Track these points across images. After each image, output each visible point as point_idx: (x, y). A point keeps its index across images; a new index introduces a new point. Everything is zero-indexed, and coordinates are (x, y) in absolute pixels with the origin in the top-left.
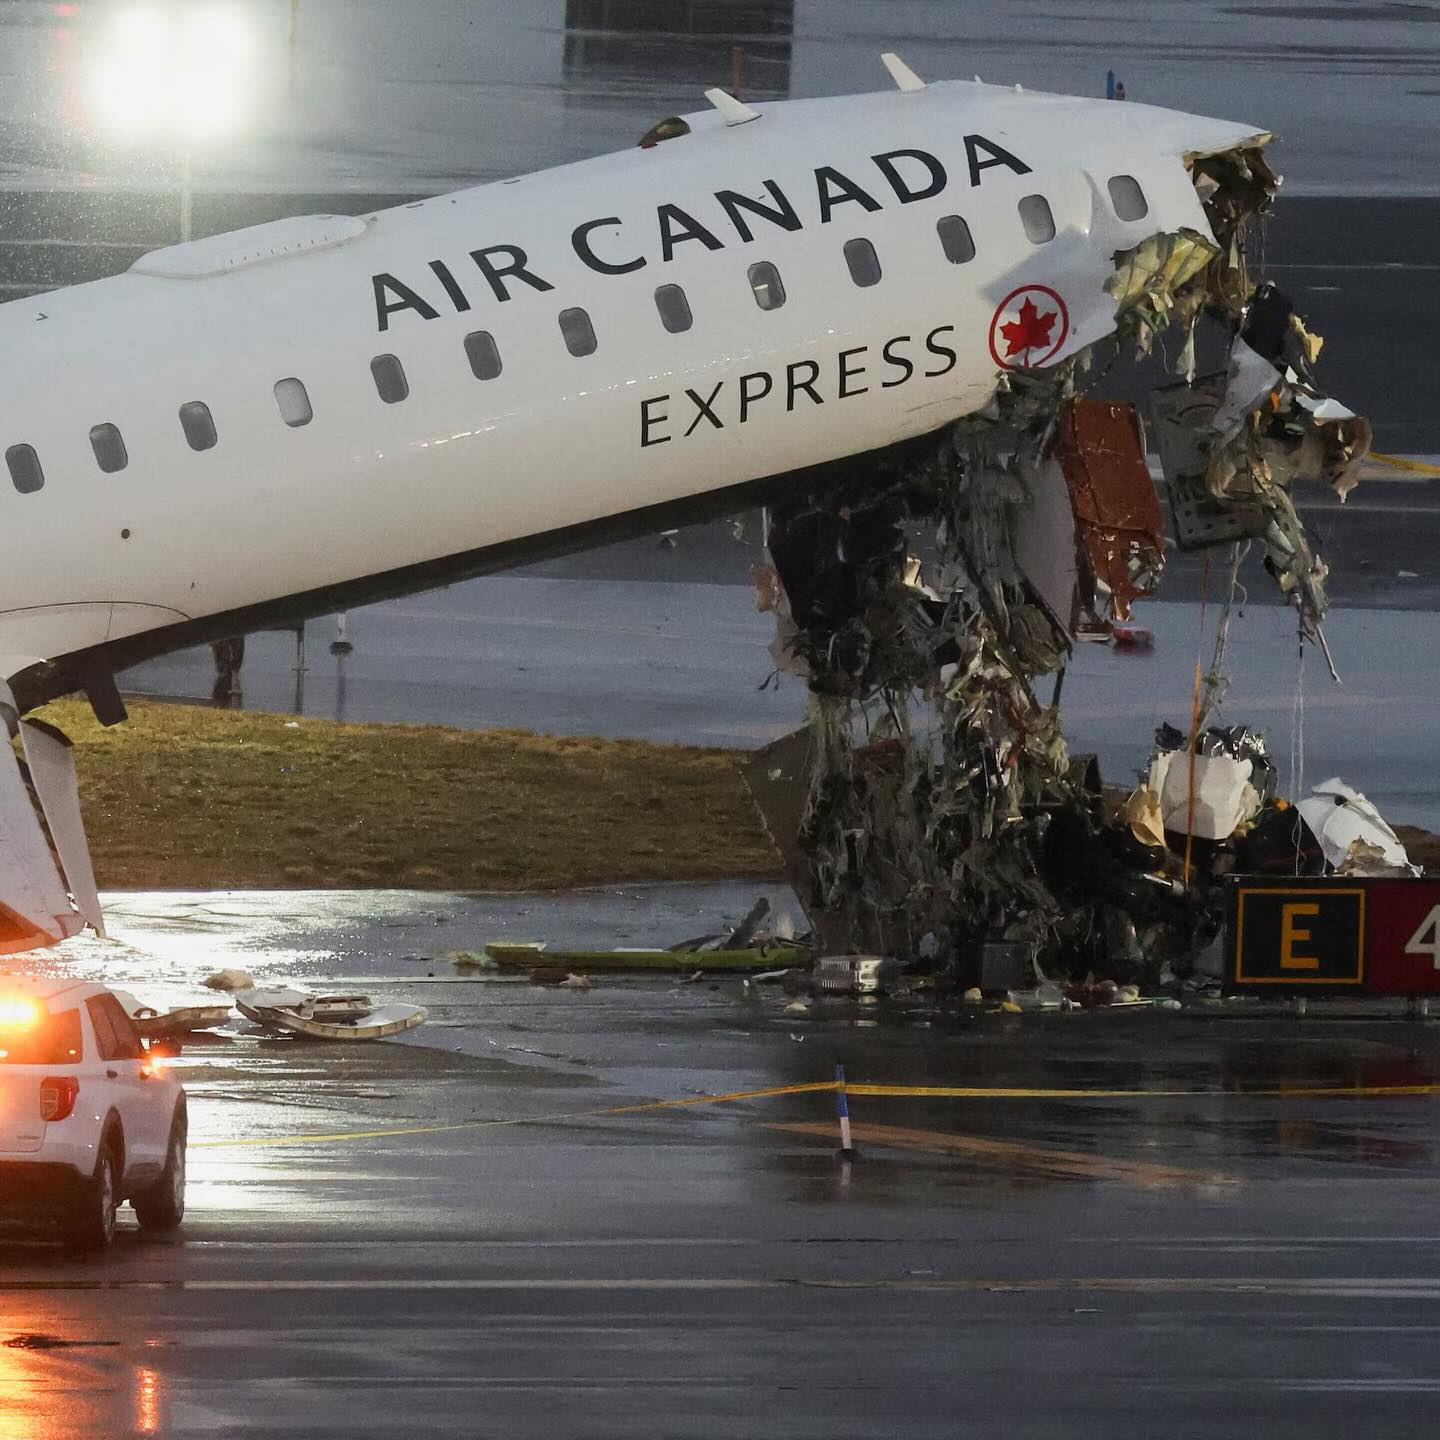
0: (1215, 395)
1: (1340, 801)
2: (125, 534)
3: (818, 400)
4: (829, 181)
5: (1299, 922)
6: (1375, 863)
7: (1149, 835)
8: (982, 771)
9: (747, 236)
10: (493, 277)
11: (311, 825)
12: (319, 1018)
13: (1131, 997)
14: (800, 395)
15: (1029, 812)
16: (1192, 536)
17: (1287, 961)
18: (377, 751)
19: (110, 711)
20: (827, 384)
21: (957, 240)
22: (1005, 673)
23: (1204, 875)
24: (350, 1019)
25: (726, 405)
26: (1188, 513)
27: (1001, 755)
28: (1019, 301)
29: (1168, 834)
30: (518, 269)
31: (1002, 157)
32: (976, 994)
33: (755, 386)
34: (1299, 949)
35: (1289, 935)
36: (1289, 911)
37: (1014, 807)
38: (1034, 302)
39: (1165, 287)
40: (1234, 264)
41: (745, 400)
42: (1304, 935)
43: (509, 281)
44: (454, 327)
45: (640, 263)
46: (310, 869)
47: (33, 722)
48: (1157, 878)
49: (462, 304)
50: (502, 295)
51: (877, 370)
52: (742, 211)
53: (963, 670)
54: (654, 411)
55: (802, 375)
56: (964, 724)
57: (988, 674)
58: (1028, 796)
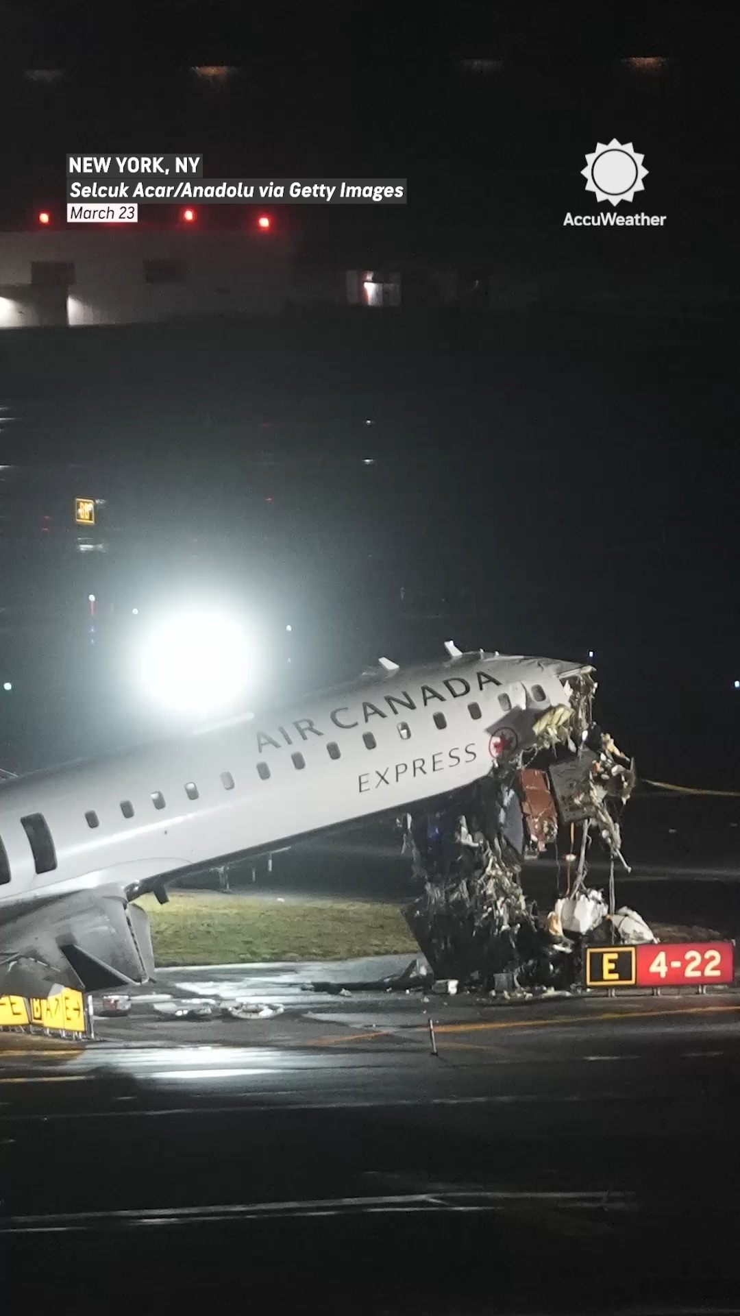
0: (575, 766)
1: (626, 915)
2: (166, 833)
3: (425, 773)
4: (426, 690)
5: (610, 961)
6: (640, 938)
7: (556, 932)
8: (493, 910)
9: (396, 712)
10: (302, 733)
11: (250, 939)
12: (245, 1011)
13: (551, 992)
14: (418, 771)
15: (511, 924)
16: (569, 819)
17: (606, 975)
18: (278, 911)
19: (162, 900)
20: (428, 767)
21: (475, 712)
22: (500, 873)
23: (577, 947)
24: (256, 1011)
25: (390, 777)
26: (566, 810)
27: (499, 904)
28: (500, 733)
29: (564, 931)
30: (311, 729)
31: (491, 680)
32: (493, 993)
33: (401, 769)
34: (611, 972)
35: (607, 966)
36: (606, 957)
37: (505, 922)
38: (504, 733)
39: (554, 726)
40: (580, 716)
41: (397, 774)
42: (612, 966)
43: (308, 733)
44: (287, 752)
45: (356, 724)
46: (249, 956)
47: (134, 905)
48: (558, 947)
49: (289, 742)
50: (305, 738)
51: (446, 761)
52: (395, 704)
53: (484, 871)
54: (363, 780)
55: (419, 764)
56: (485, 893)
57: (493, 873)
58: (510, 918)
